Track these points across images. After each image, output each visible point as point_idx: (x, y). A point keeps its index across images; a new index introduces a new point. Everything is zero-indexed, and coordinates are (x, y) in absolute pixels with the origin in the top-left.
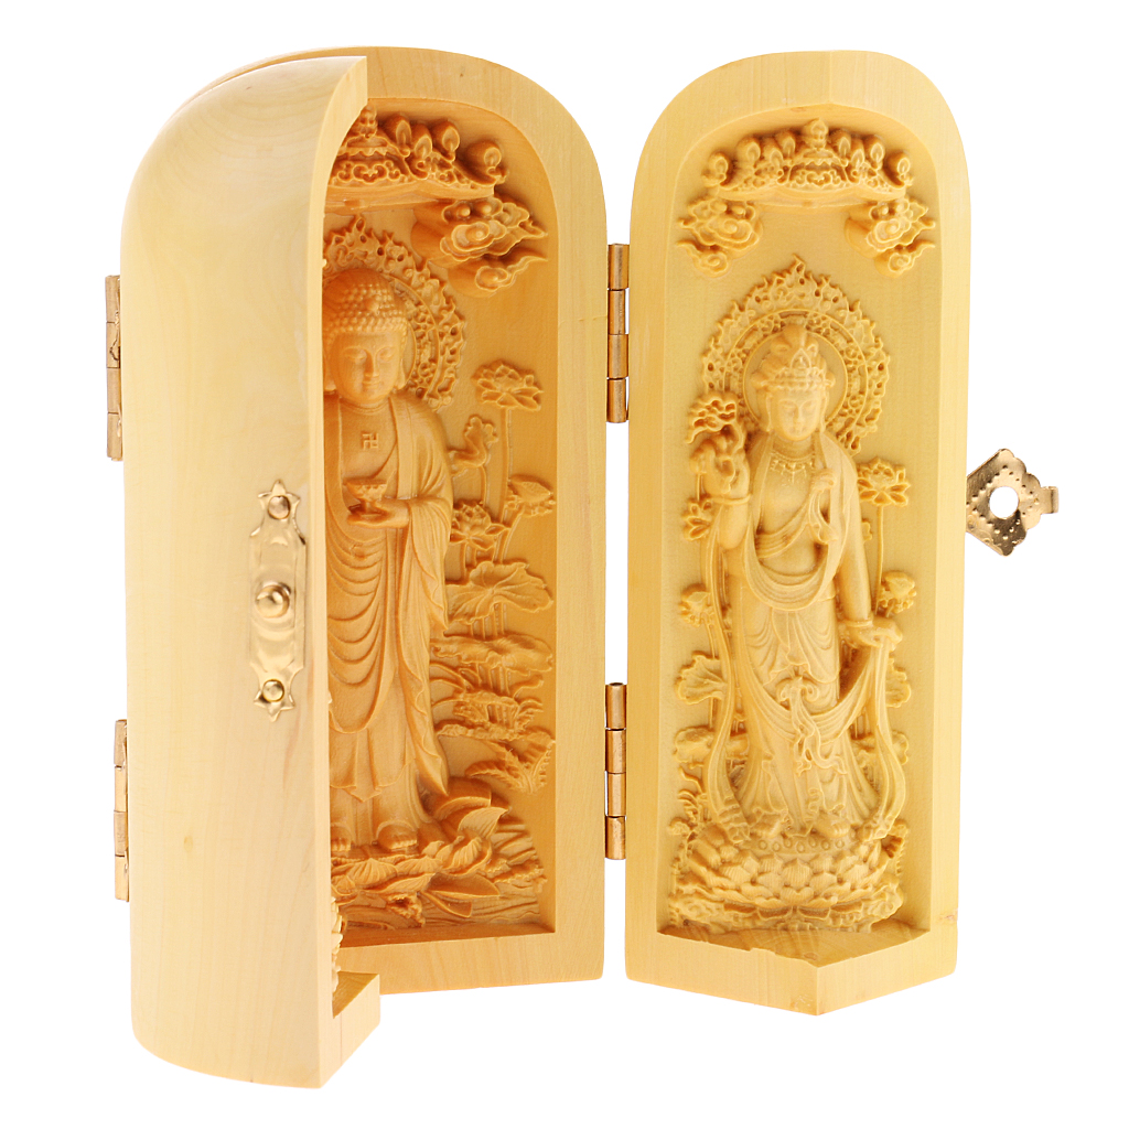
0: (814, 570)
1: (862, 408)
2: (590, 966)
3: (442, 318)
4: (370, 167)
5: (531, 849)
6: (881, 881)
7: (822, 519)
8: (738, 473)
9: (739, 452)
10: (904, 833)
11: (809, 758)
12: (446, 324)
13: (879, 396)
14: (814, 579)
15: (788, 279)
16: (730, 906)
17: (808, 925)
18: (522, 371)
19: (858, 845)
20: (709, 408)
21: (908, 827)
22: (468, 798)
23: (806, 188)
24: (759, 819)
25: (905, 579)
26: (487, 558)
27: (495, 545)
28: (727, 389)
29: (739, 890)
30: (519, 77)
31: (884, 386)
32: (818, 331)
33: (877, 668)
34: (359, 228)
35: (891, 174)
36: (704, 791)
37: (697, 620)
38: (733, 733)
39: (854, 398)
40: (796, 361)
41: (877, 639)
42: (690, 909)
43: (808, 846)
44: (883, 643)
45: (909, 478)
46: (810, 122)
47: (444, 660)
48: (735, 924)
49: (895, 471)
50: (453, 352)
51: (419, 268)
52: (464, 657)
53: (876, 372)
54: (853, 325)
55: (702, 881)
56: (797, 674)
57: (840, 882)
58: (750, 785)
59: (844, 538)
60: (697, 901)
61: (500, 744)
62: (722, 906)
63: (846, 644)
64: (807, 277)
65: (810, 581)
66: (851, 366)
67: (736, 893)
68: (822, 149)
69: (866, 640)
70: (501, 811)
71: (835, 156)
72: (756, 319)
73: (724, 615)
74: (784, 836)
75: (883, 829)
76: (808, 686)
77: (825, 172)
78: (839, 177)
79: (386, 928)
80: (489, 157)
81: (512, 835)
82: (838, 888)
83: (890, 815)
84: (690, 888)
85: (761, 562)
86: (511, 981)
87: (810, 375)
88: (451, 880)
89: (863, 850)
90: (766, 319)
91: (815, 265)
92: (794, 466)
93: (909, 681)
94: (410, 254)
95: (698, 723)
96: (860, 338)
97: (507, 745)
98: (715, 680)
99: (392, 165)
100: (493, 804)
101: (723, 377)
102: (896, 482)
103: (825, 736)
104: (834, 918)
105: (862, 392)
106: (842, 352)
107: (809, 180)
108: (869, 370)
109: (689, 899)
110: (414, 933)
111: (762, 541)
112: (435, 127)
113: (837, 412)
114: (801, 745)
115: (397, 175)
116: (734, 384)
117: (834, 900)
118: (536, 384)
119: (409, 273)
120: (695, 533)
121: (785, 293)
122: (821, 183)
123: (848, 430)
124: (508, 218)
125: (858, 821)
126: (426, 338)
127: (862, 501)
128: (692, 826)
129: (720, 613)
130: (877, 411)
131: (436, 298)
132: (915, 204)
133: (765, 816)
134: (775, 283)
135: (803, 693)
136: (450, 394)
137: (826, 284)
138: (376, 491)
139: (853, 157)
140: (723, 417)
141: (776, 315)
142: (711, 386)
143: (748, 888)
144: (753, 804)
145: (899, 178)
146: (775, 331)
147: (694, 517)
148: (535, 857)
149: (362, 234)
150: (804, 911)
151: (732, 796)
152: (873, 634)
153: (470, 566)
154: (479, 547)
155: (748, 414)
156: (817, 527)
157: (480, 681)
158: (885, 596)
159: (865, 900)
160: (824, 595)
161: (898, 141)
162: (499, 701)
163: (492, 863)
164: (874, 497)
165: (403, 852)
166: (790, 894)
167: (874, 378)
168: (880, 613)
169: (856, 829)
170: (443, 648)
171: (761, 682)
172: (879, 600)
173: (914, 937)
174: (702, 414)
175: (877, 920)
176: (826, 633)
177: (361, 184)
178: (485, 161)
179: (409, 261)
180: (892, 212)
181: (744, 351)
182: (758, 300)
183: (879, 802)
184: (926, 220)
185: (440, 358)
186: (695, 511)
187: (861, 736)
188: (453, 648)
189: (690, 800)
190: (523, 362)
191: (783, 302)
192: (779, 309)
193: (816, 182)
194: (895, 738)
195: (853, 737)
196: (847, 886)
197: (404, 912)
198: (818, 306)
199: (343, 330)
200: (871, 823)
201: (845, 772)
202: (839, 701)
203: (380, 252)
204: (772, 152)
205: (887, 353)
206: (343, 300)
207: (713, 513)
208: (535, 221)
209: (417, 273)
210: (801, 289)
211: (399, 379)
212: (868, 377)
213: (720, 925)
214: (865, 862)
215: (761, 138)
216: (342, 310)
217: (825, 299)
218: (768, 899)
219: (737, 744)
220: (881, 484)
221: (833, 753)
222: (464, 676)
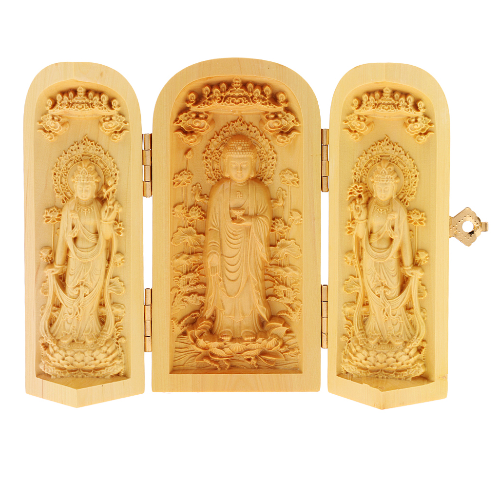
0: (388, 247)
1: (409, 190)
2: (315, 387)
3: (269, 153)
4: (237, 99)
5: (297, 343)
6: (415, 362)
7: (391, 229)
8: (361, 212)
9: (363, 204)
10: (425, 345)
11: (387, 316)
12: (271, 155)
13: (414, 187)
14: (388, 251)
15: (383, 143)
16: (360, 368)
17: (386, 377)
18: (294, 172)
19: (404, 348)
20: (354, 188)
21: (427, 343)
22: (275, 323)
23: (382, 111)
24: (370, 337)
25: (423, 253)
26: (284, 238)
27: (285, 234)
28: (361, 182)
29: (361, 362)
30: (289, 70)
31: (417, 183)
32: (393, 162)
33: (413, 285)
34: (240, 121)
35: (416, 107)
36: (353, 325)
37: (350, 264)
38: (364, 305)
39: (406, 187)
40: (382, 172)
41: (412, 274)
42: (347, 368)
43: (386, 348)
44: (416, 276)
45: (425, 216)
46: (384, 88)
47: (270, 274)
48: (361, 374)
49: (420, 213)
50: (272, 165)
51: (261, 135)
52: (276, 273)
53: (414, 178)
54: (406, 160)
55: (350, 358)
56: (382, 285)
57: (397, 361)
58: (369, 324)
59: (401, 236)
60: (348, 365)
61: (287, 304)
62: (357, 367)
63: (404, 275)
64: (390, 143)
65: (386, 252)
66: (405, 175)
67: (360, 363)
68: (388, 98)
69: (408, 274)
70: (286, 329)
71: (393, 100)
72: (371, 157)
73: (360, 262)
74: (379, 343)
75: (416, 343)
76: (386, 289)
77: (389, 106)
78: (394, 108)
79: (243, 368)
80: (281, 97)
81: (290, 337)
82: (396, 363)
83: (418, 338)
84: (347, 360)
85: (370, 244)
86: (286, 390)
87: (387, 178)
88: (268, 352)
89: (407, 350)
90: (375, 157)
91: (393, 139)
92: (381, 210)
93: (426, 290)
94: (258, 130)
95: (352, 301)
96: (408, 166)
97: (289, 305)
98: (356, 285)
99: (245, 99)
100: (283, 326)
101: (359, 177)
102: (420, 217)
103: (393, 308)
104: (396, 374)
105: (409, 185)
106: (402, 170)
107: (383, 108)
108: (412, 177)
109: (346, 364)
110: (253, 370)
111: (371, 236)
112: (262, 86)
113: (400, 192)
114: (384, 311)
115: (247, 102)
116: (364, 180)
117: (395, 368)
118: (297, 177)
119: (257, 137)
120: (349, 232)
121: (382, 148)
122: (387, 110)
123: (404, 198)
124: (288, 119)
125: (407, 340)
126: (264, 160)
127: (409, 224)
128: (349, 338)
129: (358, 261)
130: (415, 192)
131: (267, 146)
132: (426, 118)
133: (372, 336)
134: (378, 144)
135: (385, 292)
136: (272, 180)
137: (396, 146)
138: (240, 212)
139: (400, 100)
140: (358, 191)
141: (379, 156)
142: (355, 180)
143: (364, 361)
144: (368, 332)
145: (419, 109)
146: (378, 162)
147: (349, 226)
148: (297, 346)
149: (241, 122)
150: (385, 371)
151: (362, 328)
152: (411, 272)
153: (278, 241)
154: (280, 234)
155: (369, 191)
156: (389, 232)
157: (281, 282)
158: (418, 258)
159: (408, 369)
160: (392, 257)
161: (419, 96)
162: (286, 289)
163: (281, 347)
164: (413, 223)
165: (249, 341)
166: (378, 364)
167: (413, 180)
168: (415, 264)
169: (406, 342)
170: (269, 269)
171: (370, 287)
172: (416, 260)
173: (427, 383)
174: (352, 190)
175: (413, 376)
176: (394, 270)
177: (233, 105)
178: (279, 98)
179: (258, 132)
180: (416, 121)
181: (367, 169)
182: (372, 150)
183: (415, 333)
184: (430, 124)
185: (268, 167)
186: (349, 224)
187: (410, 309)
188: (273, 269)
189: (349, 328)
190: (295, 169)
191: (380, 151)
192: (379, 154)
193: (385, 109)
194: (421, 310)
195: (407, 309)
196: (400, 363)
197: (249, 363)
198: (393, 153)
199: (230, 156)
200: (411, 341)
201: (401, 321)
202: (399, 295)
203: (248, 129)
204: (371, 98)
205: (418, 171)
206: (231, 145)
207: (355, 226)
208: (297, 120)
209: (260, 137)
210: (388, 147)
211: (251, 173)
212: (411, 179)
213: (356, 374)
214: (408, 354)
215: (369, 93)
216: (230, 149)
217: (396, 151)
218: (370, 366)
219: (365, 309)
220: (415, 218)
221: (397, 314)
222: (276, 280)
